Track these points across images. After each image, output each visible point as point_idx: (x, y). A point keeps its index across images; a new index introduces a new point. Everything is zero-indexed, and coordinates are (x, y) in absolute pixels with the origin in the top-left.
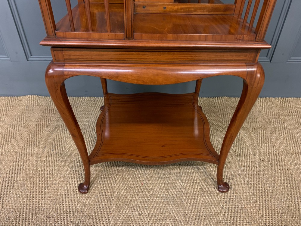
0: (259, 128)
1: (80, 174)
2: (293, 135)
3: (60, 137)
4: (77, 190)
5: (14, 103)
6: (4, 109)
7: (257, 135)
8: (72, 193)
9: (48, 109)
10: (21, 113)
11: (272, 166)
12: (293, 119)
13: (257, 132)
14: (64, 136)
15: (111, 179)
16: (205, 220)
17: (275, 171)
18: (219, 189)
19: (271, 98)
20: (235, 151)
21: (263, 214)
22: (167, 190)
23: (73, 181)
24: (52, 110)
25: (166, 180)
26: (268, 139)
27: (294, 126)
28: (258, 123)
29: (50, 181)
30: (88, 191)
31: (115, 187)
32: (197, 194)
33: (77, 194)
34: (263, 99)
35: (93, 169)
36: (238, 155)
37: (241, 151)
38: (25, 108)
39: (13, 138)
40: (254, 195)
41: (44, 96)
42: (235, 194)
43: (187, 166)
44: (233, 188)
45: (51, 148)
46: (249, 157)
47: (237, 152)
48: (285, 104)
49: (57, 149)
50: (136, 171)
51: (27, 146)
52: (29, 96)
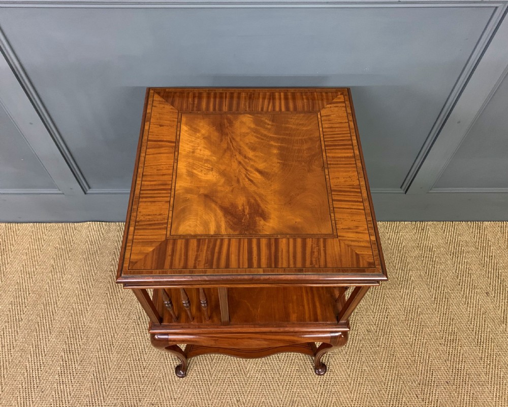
2: (415, 291)
4: (175, 373)
5: (72, 235)
6: (63, 247)
10: (86, 254)
11: (377, 339)
12: (422, 262)
19: (406, 223)
21: (353, 398)
22: (264, 371)
26: (384, 298)
29: (145, 361)
30: (185, 374)
31: (212, 368)
32: (294, 376)
33: (175, 378)
34: (395, 225)
38: (90, 246)
39: (90, 299)
40: (350, 377)
41: (109, 222)
42: (331, 375)
44: (331, 368)
48: (422, 234)
51: (108, 312)
52: (89, 222)
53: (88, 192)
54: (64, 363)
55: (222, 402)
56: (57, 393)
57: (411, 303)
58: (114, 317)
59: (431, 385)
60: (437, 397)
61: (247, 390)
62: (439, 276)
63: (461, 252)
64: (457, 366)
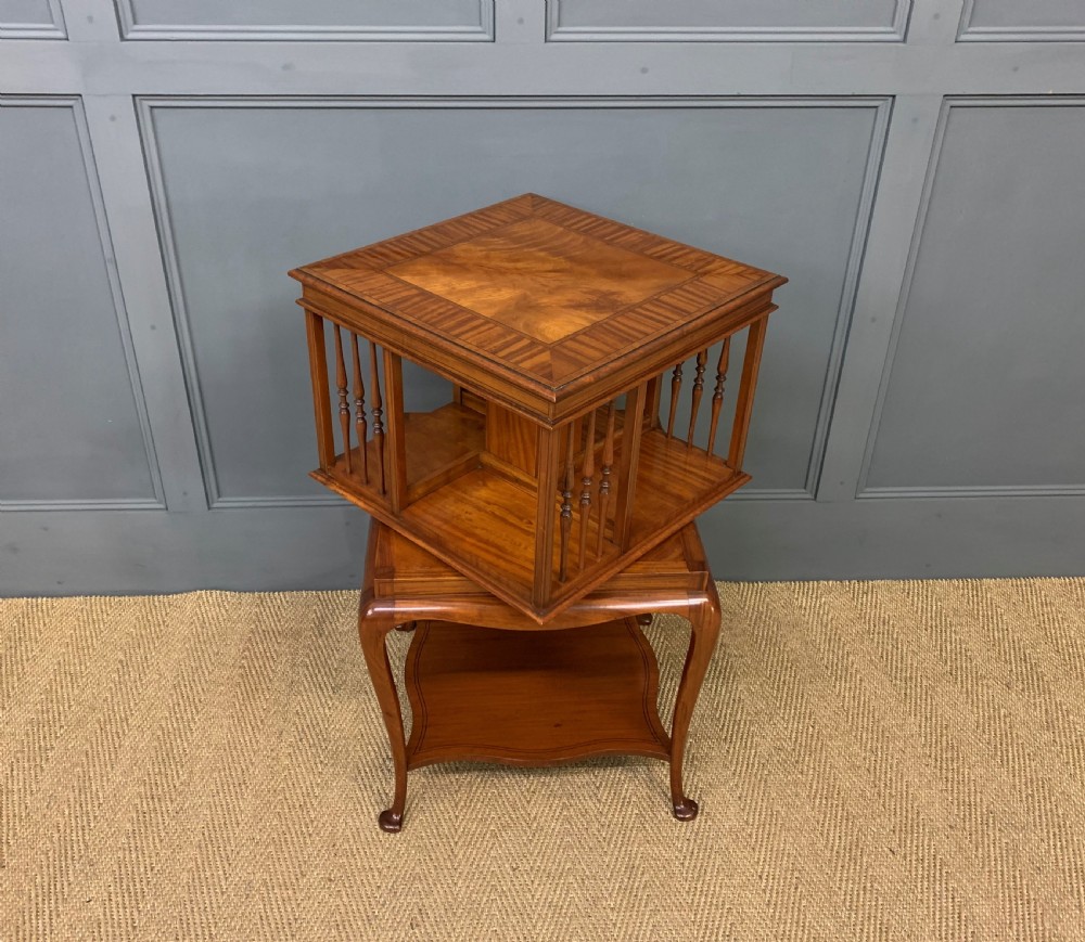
0: (786, 669)
1: (376, 792)
2: (863, 685)
3: (309, 706)
4: (377, 827)
5: (164, 613)
6: (143, 632)
7: (778, 686)
8: (368, 834)
9: (260, 632)
10: (192, 642)
11: (797, 762)
12: (872, 641)
13: (780, 679)
14: (318, 702)
15: (446, 800)
16: (643, 874)
17: (802, 773)
18: (676, 813)
19: (831, 582)
20: (722, 730)
21: (759, 859)
23: (364, 808)
24: (271, 634)
25: (565, 800)
26: (802, 697)
27: (871, 661)
28: (786, 656)
29: (315, 810)
30: (401, 826)
31: (457, 817)
32: (630, 826)
33: (377, 834)
34: (811, 588)
35: (415, 779)
36: (726, 739)
37: (736, 728)
38: (199, 629)
39: (198, 712)
40: (748, 824)
41: (239, 592)
42: (709, 823)
43: (613, 766)
44: (707, 809)
45: (296, 733)
46: (752, 742)
47: (725, 730)
48: (865, 598)
49: (309, 737)
50: (499, 781)
51: (236, 731)
52: (198, 592)
53: (215, 505)
54: (141, 816)
55: (481, 872)
57: (859, 704)
58: (247, 738)
59: (918, 833)
60: (932, 850)
61: (534, 850)
62: (909, 662)
63: (946, 625)
64: (967, 800)
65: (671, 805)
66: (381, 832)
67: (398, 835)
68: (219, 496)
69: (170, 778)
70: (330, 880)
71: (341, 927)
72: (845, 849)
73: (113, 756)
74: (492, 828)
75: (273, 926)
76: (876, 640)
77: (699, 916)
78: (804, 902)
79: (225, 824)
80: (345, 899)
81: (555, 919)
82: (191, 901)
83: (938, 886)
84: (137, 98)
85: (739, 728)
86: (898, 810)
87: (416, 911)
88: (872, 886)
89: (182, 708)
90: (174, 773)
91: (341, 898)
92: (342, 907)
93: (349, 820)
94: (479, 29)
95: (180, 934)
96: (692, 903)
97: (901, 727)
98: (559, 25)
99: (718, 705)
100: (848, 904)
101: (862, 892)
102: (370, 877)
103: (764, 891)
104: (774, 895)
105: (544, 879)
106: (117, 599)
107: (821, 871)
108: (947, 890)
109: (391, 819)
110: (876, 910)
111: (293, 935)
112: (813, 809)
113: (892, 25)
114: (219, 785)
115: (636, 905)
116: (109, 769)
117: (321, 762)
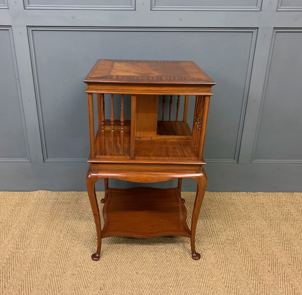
0: (230, 216)
1: (91, 249)
2: (256, 221)
3: (71, 223)
4: (91, 259)
5: (27, 197)
6: (20, 202)
7: (227, 221)
8: (88, 261)
9: (58, 202)
10: (35, 205)
11: (234, 243)
12: (258, 209)
13: (228, 219)
14: (74, 222)
15: (115, 252)
16: (181, 276)
17: (236, 247)
18: (193, 257)
19: (244, 192)
20: (209, 233)
21: (222, 272)
22: (155, 258)
23: (87, 253)
24: (61, 203)
25: (155, 253)
26: (236, 225)
27: (258, 215)
28: (230, 213)
29: (70, 253)
30: (99, 258)
31: (118, 257)
32: (177, 261)
33: (91, 261)
34: (237, 194)
36: (210, 236)
37: (213, 233)
38: (38, 201)
39: (35, 224)
40: (218, 262)
41: (52, 191)
42: (205, 261)
43: (171, 243)
44: (203, 257)
45: (66, 231)
46: (219, 237)
47: (210, 233)
48: (255, 197)
49: (70, 232)
50: (133, 246)
51: (47, 230)
52: (39, 191)
53: (46, 161)
54: (12, 254)
55: (126, 274)
56: (4, 268)
57: (255, 227)
58: (50, 232)
59: (278, 266)
60: (283, 272)
61: (144, 268)
62: (271, 215)
63: (283, 205)
64: (294, 256)
65: (191, 255)
66: (92, 260)
67: (98, 262)
68: (47, 158)
69: (23, 243)
70: (74, 275)
71: (76, 289)
72: (252, 270)
73: (6, 236)
74: (130, 260)
75: (53, 288)
76: (259, 209)
77: (201, 290)
78: (238, 287)
79: (40, 257)
80: (78, 281)
81: (151, 289)
82: (26, 280)
83: (286, 283)
84: (28, 27)
85: (214, 233)
86: (270, 259)
87: (102, 285)
88: (262, 282)
89: (30, 223)
90: (25, 241)
91: (77, 280)
92: (77, 283)
93: (82, 257)
94: (131, 6)
95: (20, 290)
96: (199, 285)
97: (270, 234)
98: (155, 6)
99: (207, 226)
100: (254, 287)
101: (259, 284)
102: (87, 274)
103: (224, 282)
104: (228, 284)
105: (147, 276)
106: (13, 192)
107: (244, 277)
108: (289, 284)
109: (96, 257)
110: (264, 290)
111: (59, 291)
112: (240, 258)
113: (257, 6)
114: (39, 245)
115: (179, 285)
116: (4, 240)
117: (74, 239)
